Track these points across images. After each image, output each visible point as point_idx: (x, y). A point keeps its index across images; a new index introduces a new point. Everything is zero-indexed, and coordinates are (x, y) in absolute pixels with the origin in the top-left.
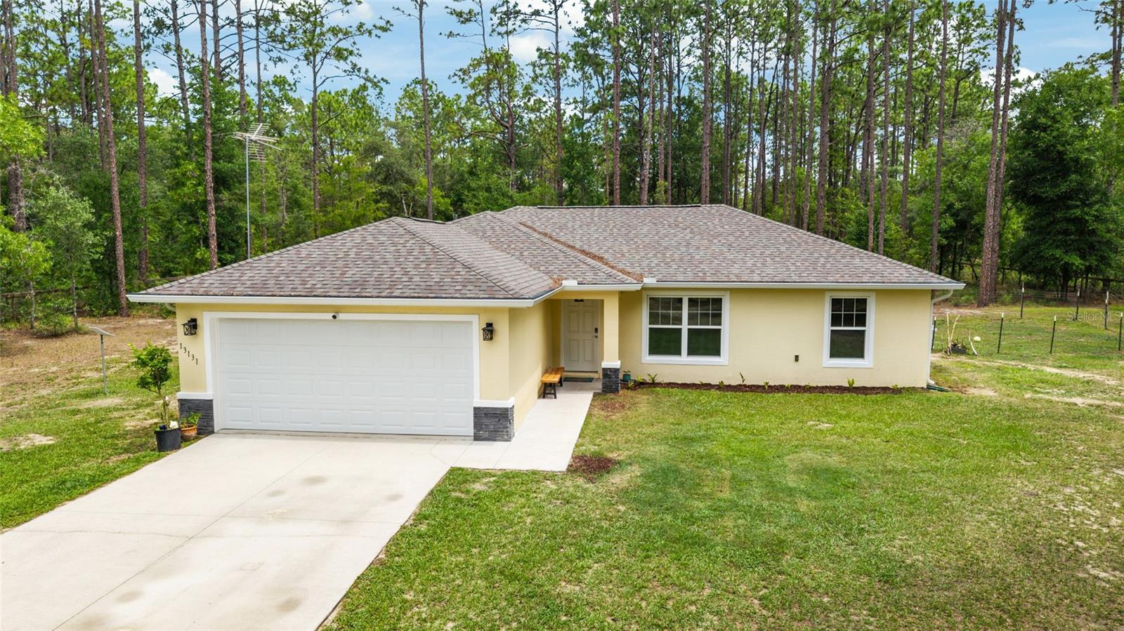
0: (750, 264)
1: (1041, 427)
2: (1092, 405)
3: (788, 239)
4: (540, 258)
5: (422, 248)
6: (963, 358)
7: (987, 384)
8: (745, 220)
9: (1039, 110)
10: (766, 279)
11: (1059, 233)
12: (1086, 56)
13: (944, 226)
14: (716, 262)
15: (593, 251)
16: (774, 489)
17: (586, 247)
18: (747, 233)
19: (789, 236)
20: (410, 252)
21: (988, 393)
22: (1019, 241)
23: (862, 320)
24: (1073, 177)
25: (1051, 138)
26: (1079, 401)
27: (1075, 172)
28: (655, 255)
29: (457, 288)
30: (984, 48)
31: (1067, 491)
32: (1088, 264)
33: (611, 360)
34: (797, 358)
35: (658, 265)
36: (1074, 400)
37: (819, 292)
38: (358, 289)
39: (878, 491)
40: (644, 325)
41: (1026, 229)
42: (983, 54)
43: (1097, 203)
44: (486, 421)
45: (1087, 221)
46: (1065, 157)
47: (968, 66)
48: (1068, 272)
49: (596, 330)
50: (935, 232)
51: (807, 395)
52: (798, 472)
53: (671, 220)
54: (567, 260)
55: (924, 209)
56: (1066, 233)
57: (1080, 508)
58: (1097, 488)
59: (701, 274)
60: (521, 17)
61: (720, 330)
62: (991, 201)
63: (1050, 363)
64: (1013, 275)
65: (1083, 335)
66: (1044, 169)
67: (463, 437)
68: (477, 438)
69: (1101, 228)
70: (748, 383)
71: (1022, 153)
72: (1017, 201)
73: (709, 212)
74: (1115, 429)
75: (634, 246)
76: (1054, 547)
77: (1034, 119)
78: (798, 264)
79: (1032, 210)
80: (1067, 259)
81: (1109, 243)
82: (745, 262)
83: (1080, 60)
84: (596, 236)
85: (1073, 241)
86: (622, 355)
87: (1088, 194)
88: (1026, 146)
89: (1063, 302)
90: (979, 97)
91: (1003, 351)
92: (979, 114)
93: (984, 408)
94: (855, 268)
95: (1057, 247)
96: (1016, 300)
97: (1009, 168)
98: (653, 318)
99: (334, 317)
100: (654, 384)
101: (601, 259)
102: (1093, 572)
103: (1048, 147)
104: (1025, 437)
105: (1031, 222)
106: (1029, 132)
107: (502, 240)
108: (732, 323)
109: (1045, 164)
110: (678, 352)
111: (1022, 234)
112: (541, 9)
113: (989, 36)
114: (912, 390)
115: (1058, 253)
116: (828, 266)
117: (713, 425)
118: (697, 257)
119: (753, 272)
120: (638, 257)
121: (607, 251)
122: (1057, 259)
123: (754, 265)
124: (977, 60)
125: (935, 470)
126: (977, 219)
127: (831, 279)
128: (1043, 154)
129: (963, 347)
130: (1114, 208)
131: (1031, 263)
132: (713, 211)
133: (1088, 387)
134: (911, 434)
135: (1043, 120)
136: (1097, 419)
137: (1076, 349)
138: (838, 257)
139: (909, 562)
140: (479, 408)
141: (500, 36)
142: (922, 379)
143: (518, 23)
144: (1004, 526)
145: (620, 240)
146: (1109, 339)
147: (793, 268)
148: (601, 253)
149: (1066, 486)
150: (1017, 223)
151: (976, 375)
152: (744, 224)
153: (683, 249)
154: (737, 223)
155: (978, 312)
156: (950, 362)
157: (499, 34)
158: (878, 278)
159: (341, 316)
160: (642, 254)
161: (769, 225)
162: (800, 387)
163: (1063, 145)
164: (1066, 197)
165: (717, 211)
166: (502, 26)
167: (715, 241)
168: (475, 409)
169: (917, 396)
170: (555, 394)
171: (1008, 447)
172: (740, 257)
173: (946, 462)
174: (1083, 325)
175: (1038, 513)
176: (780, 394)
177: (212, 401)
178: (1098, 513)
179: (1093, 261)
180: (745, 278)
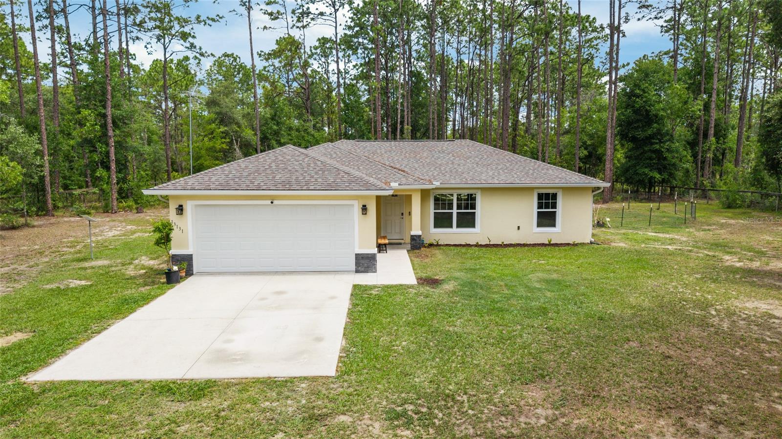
0: (491, 173)
1: (654, 259)
2: (676, 249)
3: (510, 160)
4: (371, 170)
5: (315, 164)
6: (603, 229)
7: (621, 240)
8: (482, 149)
9: (636, 85)
10: (502, 182)
11: (647, 159)
12: (657, 52)
13: (582, 155)
14: (471, 173)
15: (397, 167)
16: (530, 289)
17: (392, 165)
18: (485, 157)
19: (510, 158)
20: (309, 165)
21: (622, 245)
22: (622, 164)
23: (554, 206)
24: (655, 125)
25: (642, 102)
26: (670, 247)
27: (655, 123)
28: (435, 169)
29: (346, 185)
30: (597, 45)
31: (673, 284)
32: (663, 177)
33: (416, 231)
34: (519, 228)
35: (438, 175)
36: (667, 247)
37: (530, 189)
38: (287, 186)
39: (583, 288)
40: (432, 210)
41: (626, 157)
42: (596, 49)
43: (667, 141)
44: (362, 261)
45: (662, 152)
46: (650, 113)
47: (587, 57)
48: (651, 183)
49: (402, 214)
50: (577, 159)
51: (526, 248)
52: (537, 282)
53: (440, 149)
54: (387, 172)
55: (570, 145)
56: (651, 159)
57: (681, 290)
58: (687, 282)
59: (464, 180)
60: (311, 16)
61: (475, 212)
62: (609, 140)
63: (650, 231)
64: (619, 186)
65: (664, 217)
66: (638, 121)
67: (348, 272)
68: (357, 271)
69: (668, 155)
70: (491, 243)
71: (625, 111)
72: (622, 140)
73: (461, 144)
74: (691, 259)
75: (421, 164)
76: (673, 305)
77: (632, 91)
78: (518, 174)
79: (631, 145)
80: (651, 174)
81: (674, 165)
82: (488, 173)
83: (653, 55)
84: (396, 158)
85: (654, 163)
86: (422, 229)
87: (662, 135)
88: (627, 108)
89: (649, 200)
90: (594, 75)
91: (623, 225)
92: (594, 86)
93: (622, 251)
94: (550, 175)
95: (646, 167)
96: (624, 200)
97: (618, 119)
98: (436, 206)
99: (272, 203)
100: (438, 245)
101: (404, 171)
102: (692, 312)
103: (640, 107)
104: (647, 263)
105: (630, 153)
106: (630, 98)
107: (344, 160)
108: (483, 208)
109: (639, 117)
110: (451, 227)
111: (623, 161)
112: (324, 12)
113: (599, 38)
114: (583, 244)
115: (646, 171)
116: (535, 174)
117: (482, 263)
118: (460, 170)
119: (493, 178)
120: (425, 170)
121: (405, 167)
122: (646, 174)
123: (493, 174)
124: (592, 53)
125: (608, 278)
126: (600, 151)
127: (538, 182)
128: (636, 112)
129: (603, 223)
130: (677, 144)
131: (631, 177)
132: (463, 144)
133: (672, 241)
134: (590, 264)
135: (638, 91)
136: (682, 254)
137: (662, 224)
138: (540, 169)
139: (608, 312)
140: (358, 254)
141: (298, 29)
142: (588, 239)
143: (309, 20)
144: (648, 298)
145: (412, 160)
146: (678, 218)
147: (516, 176)
148: (402, 168)
149: (673, 282)
150: (620, 155)
151: (614, 237)
152: (483, 151)
153: (451, 166)
154: (478, 151)
155: (604, 206)
156: (598, 231)
157: (298, 27)
158: (563, 181)
159: (275, 202)
160: (427, 168)
161: (497, 152)
162: (521, 244)
163: (649, 106)
164: (651, 137)
165: (465, 143)
166: (300, 22)
167: (468, 161)
168: (356, 254)
169: (587, 247)
170: (386, 250)
171: (640, 268)
172: (484, 170)
173: (612, 275)
174: (663, 212)
175: (662, 293)
176: (512, 248)
177: (192, 255)
178: (690, 291)
179: (666, 176)
180: (491, 182)
